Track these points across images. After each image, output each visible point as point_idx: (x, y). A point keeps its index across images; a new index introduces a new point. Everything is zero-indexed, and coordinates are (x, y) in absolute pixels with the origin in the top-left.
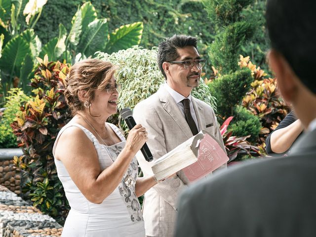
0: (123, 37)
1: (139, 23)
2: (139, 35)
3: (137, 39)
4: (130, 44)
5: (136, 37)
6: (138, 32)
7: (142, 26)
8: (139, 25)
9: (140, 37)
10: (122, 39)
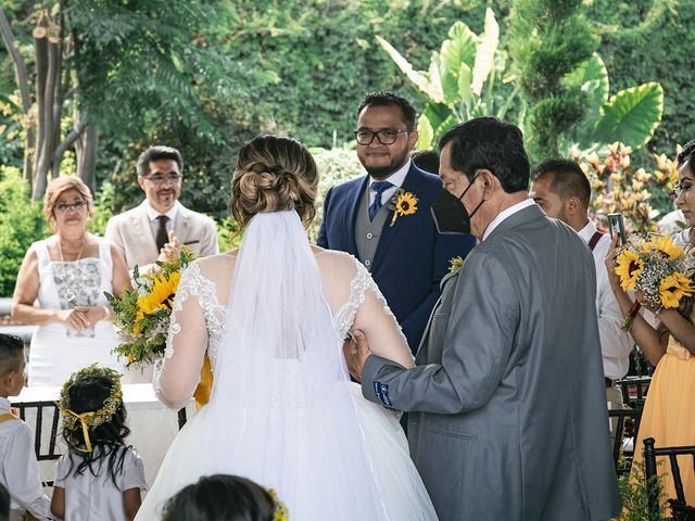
0: (632, 110)
1: (652, 84)
2: (658, 104)
3: (657, 112)
4: (646, 121)
5: (653, 108)
6: (655, 99)
7: (660, 89)
8: (655, 88)
9: (660, 108)
10: (632, 112)
